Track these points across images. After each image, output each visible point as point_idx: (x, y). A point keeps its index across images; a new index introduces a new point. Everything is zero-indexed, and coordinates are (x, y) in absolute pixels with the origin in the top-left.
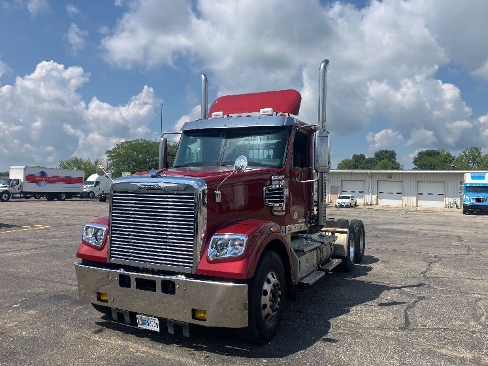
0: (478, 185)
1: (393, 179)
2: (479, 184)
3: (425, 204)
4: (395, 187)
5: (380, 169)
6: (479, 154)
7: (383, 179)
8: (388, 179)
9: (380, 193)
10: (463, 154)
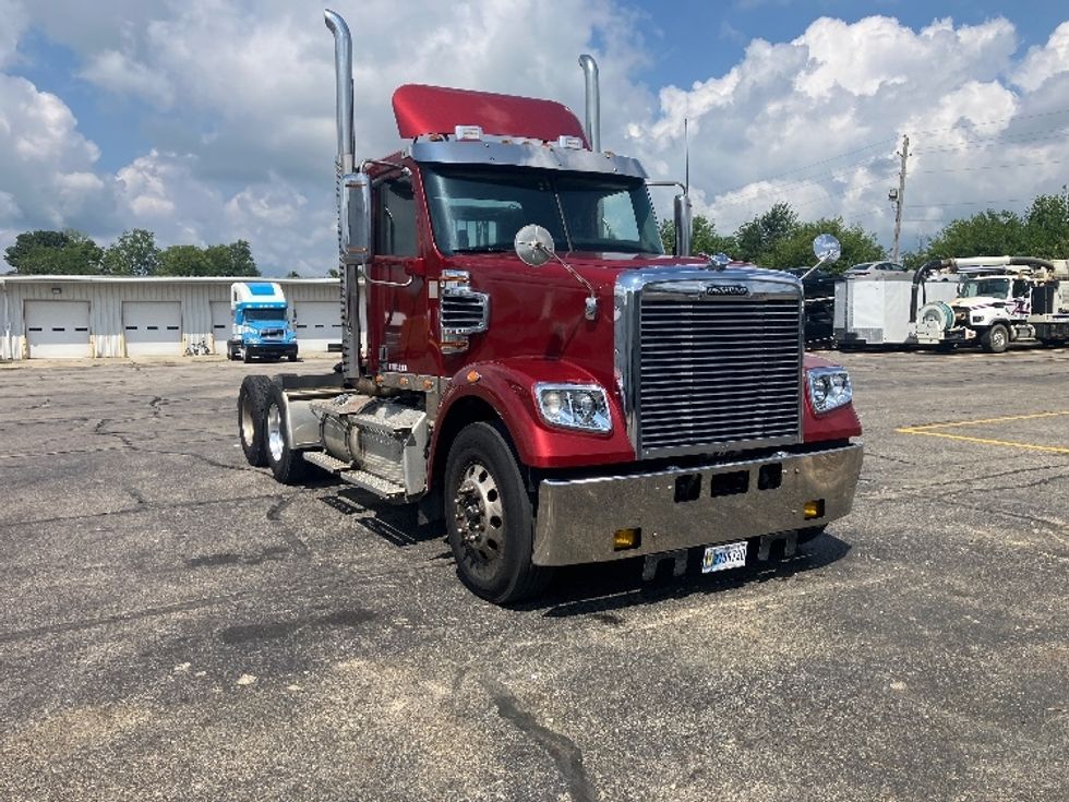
0: (266, 306)
1: (64, 296)
2: (269, 304)
3: (146, 350)
4: (72, 316)
5: (27, 273)
6: (151, 244)
7: (37, 297)
8: (51, 296)
9: (31, 329)
10: (118, 245)
